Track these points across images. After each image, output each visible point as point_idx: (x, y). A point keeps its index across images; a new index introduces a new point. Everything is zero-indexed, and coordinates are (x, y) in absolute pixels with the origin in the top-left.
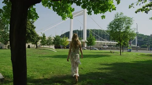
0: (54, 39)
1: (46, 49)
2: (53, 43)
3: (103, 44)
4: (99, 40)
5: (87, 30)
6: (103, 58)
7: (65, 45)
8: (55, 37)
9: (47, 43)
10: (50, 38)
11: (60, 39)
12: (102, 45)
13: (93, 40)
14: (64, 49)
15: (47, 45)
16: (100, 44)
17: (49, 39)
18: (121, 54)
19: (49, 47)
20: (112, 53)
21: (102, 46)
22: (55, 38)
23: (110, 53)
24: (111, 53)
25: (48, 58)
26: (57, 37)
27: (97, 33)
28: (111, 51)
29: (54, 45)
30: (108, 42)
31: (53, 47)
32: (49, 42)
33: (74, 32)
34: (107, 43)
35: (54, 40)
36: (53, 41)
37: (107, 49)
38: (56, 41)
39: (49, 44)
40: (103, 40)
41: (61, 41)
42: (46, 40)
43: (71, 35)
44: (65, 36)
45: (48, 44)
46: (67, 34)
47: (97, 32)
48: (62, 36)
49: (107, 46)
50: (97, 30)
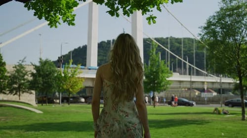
0: (35, 72)
1: (5, 106)
2: (32, 86)
3: (200, 86)
4: (185, 74)
5: (145, 41)
6: (184, 128)
7: (70, 93)
8: (38, 64)
9: (10, 84)
10: (20, 69)
11: (54, 71)
12: (198, 89)
13: (163, 72)
14: (66, 105)
15: (11, 92)
16: (188, 86)
17: (18, 71)
18: (244, 116)
19: (18, 100)
20: (219, 113)
21: (197, 93)
22: (36, 68)
23: (213, 113)
24: (215, 115)
25: (14, 133)
26: (45, 63)
27: (177, 51)
28: (216, 109)
29: (33, 92)
30: (214, 79)
31: (29, 98)
32: (16, 83)
33: (101, 46)
34: (213, 83)
35: (33, 74)
36: (30, 78)
37: (211, 101)
38: (41, 78)
39: (19, 90)
40: (198, 74)
41: (59, 78)
42: (6, 74)
43: (93, 59)
44: (71, 61)
45: (15, 89)
46: (79, 56)
47: (177, 45)
48: (63, 61)
49: (215, 94)
50: (178, 41)
